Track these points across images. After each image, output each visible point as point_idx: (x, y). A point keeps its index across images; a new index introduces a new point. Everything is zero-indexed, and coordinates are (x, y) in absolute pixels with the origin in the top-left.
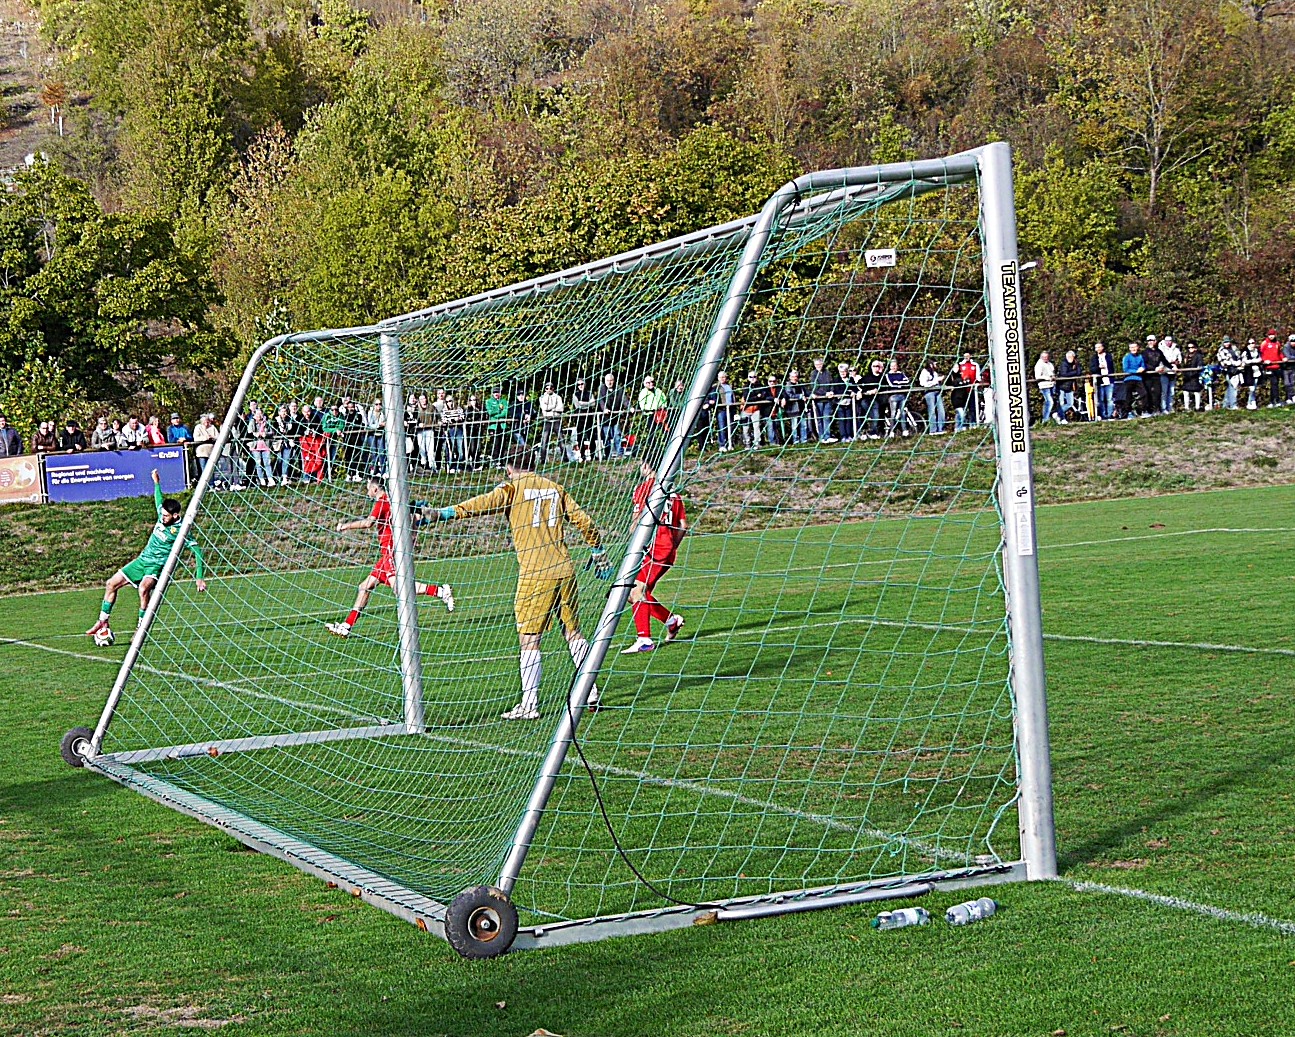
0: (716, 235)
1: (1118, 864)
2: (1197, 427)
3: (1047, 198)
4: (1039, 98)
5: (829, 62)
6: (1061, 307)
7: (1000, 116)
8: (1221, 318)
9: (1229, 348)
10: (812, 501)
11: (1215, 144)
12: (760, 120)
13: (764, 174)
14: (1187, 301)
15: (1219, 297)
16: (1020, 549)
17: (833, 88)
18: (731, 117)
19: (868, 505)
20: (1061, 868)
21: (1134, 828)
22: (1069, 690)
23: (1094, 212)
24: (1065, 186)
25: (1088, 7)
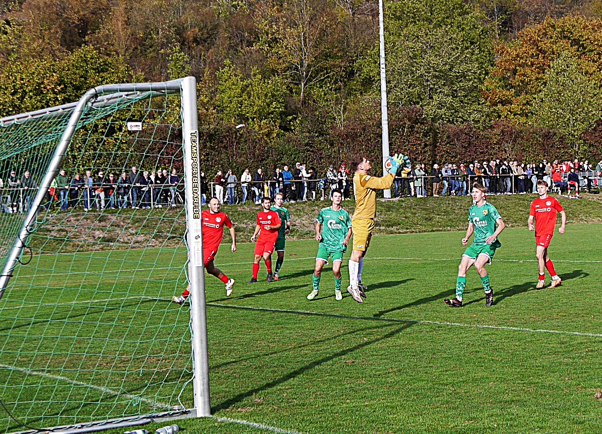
0: (63, 109)
1: (239, 410)
2: (316, 208)
3: (252, 93)
4: (250, 44)
5: (148, 19)
6: (255, 147)
7: (231, 51)
8: (330, 156)
9: (332, 171)
10: (129, 237)
11: (332, 73)
12: (113, 45)
13: (113, 73)
14: (314, 147)
15: (329, 146)
16: (196, 263)
17: (150, 32)
18: (98, 42)
19: (157, 240)
20: (213, 411)
21: (250, 394)
22: (234, 331)
23: (275, 101)
24: (261, 88)
25: (275, 3)
